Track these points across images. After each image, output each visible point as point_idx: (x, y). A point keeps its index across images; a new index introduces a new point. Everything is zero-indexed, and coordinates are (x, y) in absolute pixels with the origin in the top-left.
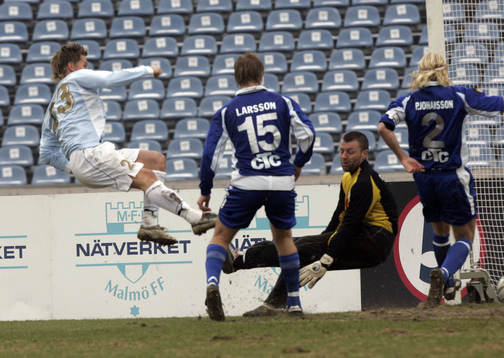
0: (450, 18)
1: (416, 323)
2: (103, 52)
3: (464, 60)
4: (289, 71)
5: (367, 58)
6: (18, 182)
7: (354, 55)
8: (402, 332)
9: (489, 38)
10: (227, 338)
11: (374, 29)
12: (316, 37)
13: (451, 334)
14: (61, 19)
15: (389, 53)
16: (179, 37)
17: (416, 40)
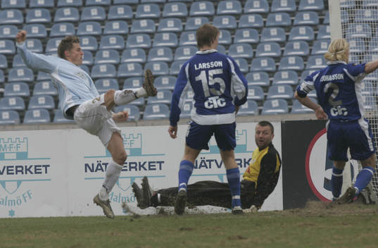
0: (344, 6)
1: (321, 218)
2: (103, 30)
3: (355, 35)
4: (232, 43)
5: (287, 34)
6: (44, 121)
7: (278, 31)
8: (311, 225)
9: (372, 19)
10: (189, 229)
11: (292, 13)
12: (251, 19)
13: (345, 227)
14: (74, 7)
15: (302, 30)
16: (156, 20)
17: (321, 21)
